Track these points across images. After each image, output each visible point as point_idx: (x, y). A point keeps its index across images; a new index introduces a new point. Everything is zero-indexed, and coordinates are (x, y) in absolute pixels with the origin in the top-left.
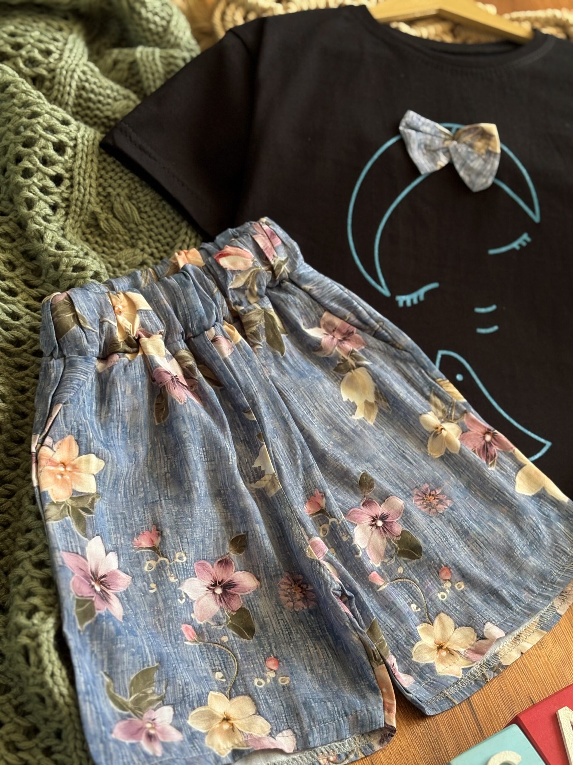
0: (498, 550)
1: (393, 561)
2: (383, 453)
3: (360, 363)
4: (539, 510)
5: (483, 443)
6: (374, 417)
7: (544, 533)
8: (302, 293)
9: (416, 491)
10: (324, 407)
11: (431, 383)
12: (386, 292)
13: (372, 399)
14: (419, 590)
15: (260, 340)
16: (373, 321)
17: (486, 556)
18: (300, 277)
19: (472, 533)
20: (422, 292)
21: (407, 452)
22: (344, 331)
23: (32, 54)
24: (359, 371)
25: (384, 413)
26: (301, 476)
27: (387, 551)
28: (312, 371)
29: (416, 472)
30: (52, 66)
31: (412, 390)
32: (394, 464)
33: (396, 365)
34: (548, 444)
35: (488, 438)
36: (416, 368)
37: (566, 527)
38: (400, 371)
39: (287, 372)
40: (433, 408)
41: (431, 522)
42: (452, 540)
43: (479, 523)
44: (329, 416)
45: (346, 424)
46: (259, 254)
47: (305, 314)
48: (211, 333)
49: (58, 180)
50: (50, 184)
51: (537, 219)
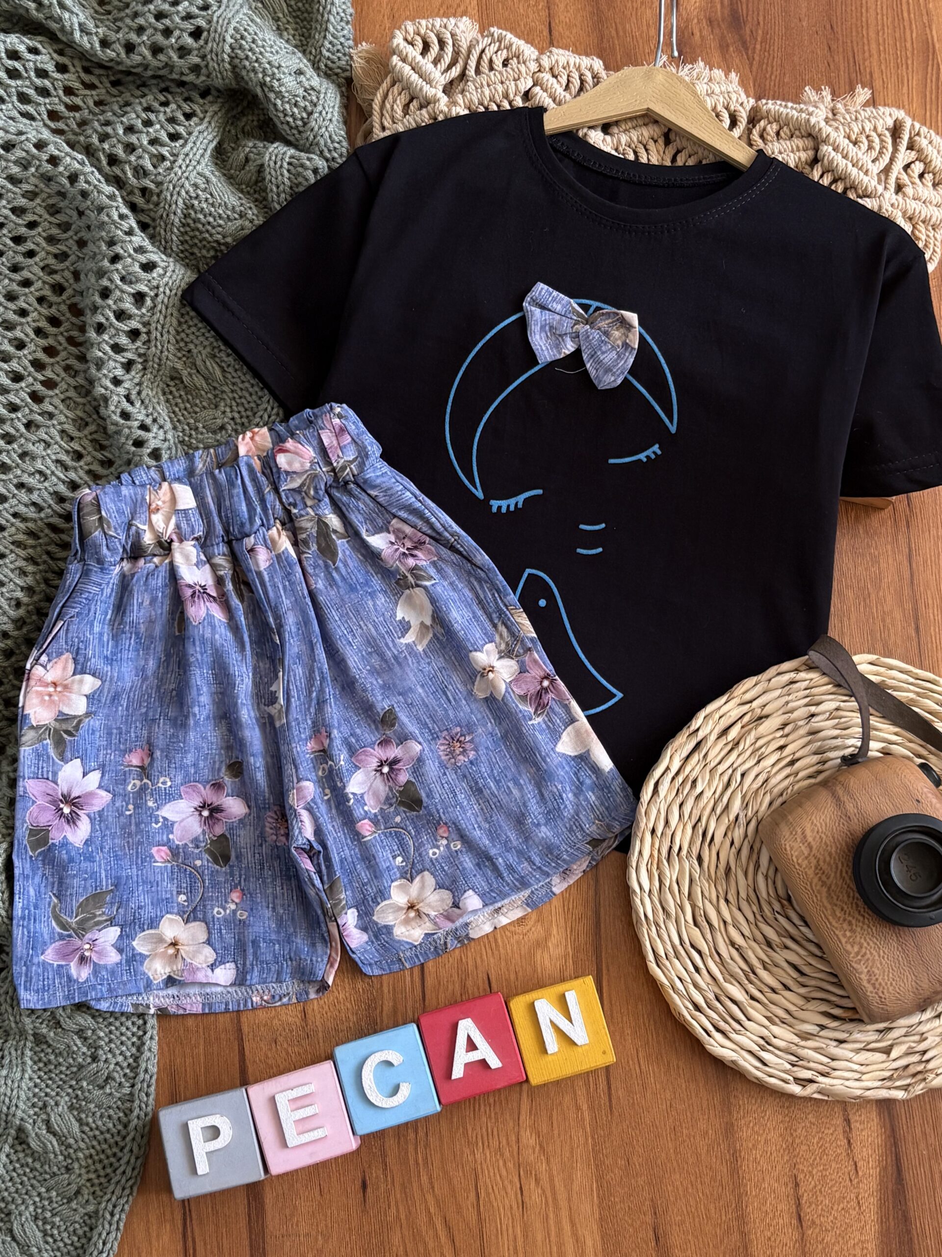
0: (509, 815)
1: (392, 809)
2: (422, 686)
3: (419, 582)
4: (575, 774)
5: (539, 688)
6: (425, 642)
7: (567, 803)
8: (367, 499)
9: (445, 733)
10: (370, 626)
11: (501, 609)
12: (480, 494)
13: (428, 622)
14: (411, 843)
15: (309, 548)
16: (446, 534)
17: (494, 818)
18: (366, 481)
19: (486, 792)
20: (521, 498)
21: (450, 687)
22: (416, 540)
23: (141, 162)
24: (417, 590)
25: (438, 639)
26: (312, 710)
27: (387, 798)
28: (367, 583)
29: (451, 713)
30: (159, 178)
31: (480, 613)
32: (431, 701)
33: (469, 582)
34: (620, 695)
35: (546, 683)
36: (490, 590)
37: (598, 798)
38: (473, 589)
39: (336, 584)
40: (497, 638)
41: (445, 774)
42: (461, 797)
43: (497, 782)
44: (373, 637)
45: (389, 649)
46: (323, 452)
47: (370, 519)
48: (250, 541)
49: (134, 334)
50: (124, 340)
51: (673, 429)
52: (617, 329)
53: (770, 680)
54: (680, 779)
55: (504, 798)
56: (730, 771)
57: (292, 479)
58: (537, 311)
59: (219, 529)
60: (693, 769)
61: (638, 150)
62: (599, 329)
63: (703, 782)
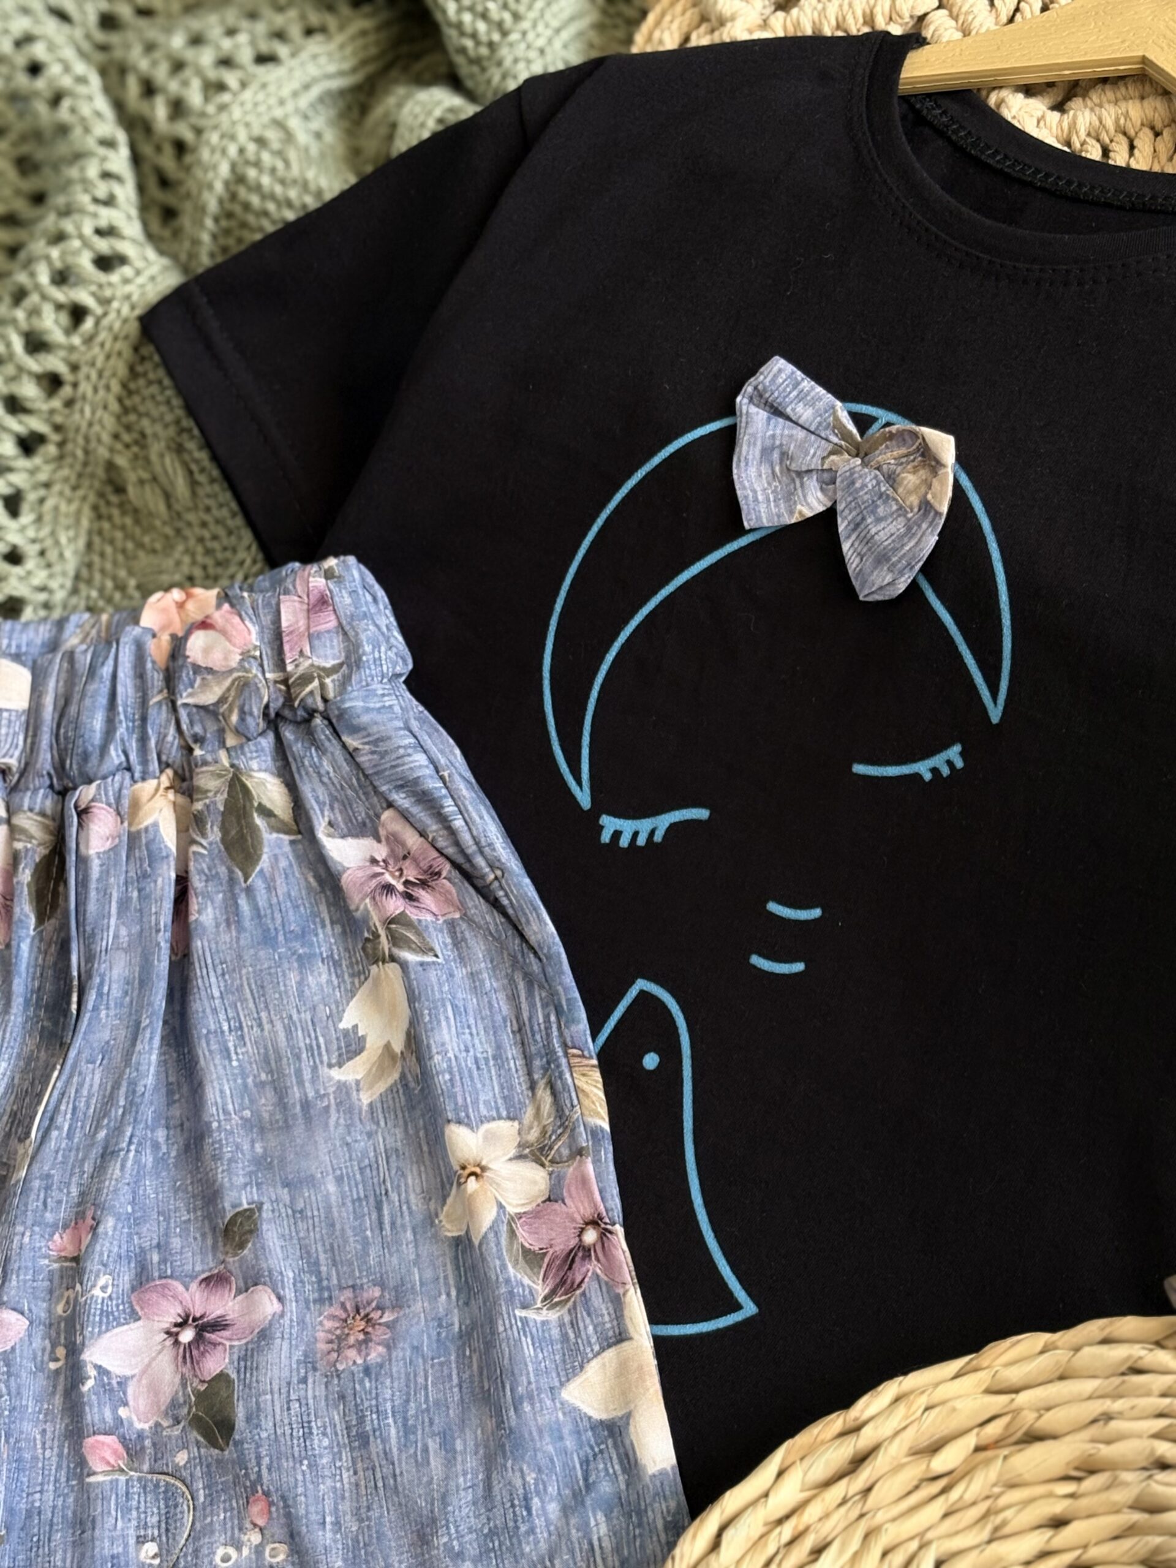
0: (406, 1511)
1: (177, 1432)
2: (339, 1180)
3: (396, 951)
4: (585, 1462)
5: (573, 1242)
6: (382, 1087)
7: (539, 1522)
8: (338, 753)
9: (348, 1293)
10: (279, 1026)
11: (554, 1052)
12: (584, 798)
13: (398, 1046)
14: (188, 1519)
15: (204, 835)
16: (480, 861)
17: (375, 1514)
18: (342, 714)
19: (376, 1447)
20: (664, 822)
21: (394, 1196)
22: (424, 865)
23: (186, 90)
24: (392, 969)
25: (406, 1086)
26: (88, 1167)
27: (174, 1404)
28: (303, 936)
29: (373, 1252)
30: (205, 121)
31: (512, 1052)
32: (344, 1216)
33: (512, 981)
34: (749, 1308)
35: (590, 1236)
36: (545, 1006)
37: (614, 1533)
38: (513, 998)
39: (238, 922)
40: (529, 1114)
41: (304, 1380)
42: (320, 1443)
43: (407, 1430)
44: (277, 1051)
45: (301, 1083)
46: (277, 639)
47: (343, 803)
48: (86, 793)
49: (52, 382)
50: (29, 390)
51: (995, 714)
52: (915, 470)
53: (1077, 1349)
54: (787, 1531)
55: (406, 1468)
56: (914, 1545)
57: (205, 685)
58: (759, 415)
59: (45, 759)
60: (826, 1516)
61: (1113, 146)
62: (878, 468)
63: (841, 1551)
